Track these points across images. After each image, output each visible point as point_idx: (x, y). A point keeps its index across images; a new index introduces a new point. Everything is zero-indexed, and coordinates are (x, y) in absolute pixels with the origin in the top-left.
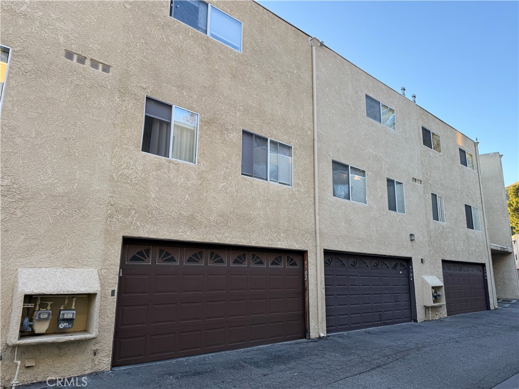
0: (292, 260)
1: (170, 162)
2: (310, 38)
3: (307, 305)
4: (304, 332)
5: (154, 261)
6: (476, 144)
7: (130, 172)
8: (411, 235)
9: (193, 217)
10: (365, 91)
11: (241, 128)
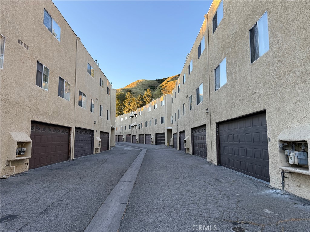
0: (66, 131)
1: (42, 89)
2: (76, 37)
3: (69, 148)
4: (68, 158)
5: (35, 130)
6: (111, 85)
7: (33, 93)
8: (95, 121)
9: (47, 113)
10: (88, 61)
11: (59, 76)
